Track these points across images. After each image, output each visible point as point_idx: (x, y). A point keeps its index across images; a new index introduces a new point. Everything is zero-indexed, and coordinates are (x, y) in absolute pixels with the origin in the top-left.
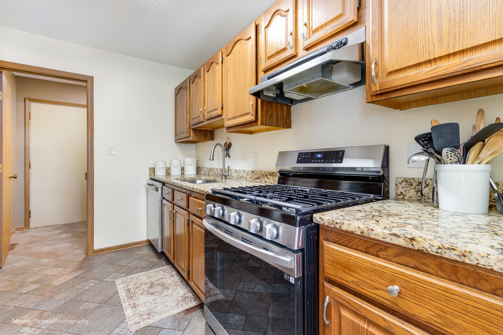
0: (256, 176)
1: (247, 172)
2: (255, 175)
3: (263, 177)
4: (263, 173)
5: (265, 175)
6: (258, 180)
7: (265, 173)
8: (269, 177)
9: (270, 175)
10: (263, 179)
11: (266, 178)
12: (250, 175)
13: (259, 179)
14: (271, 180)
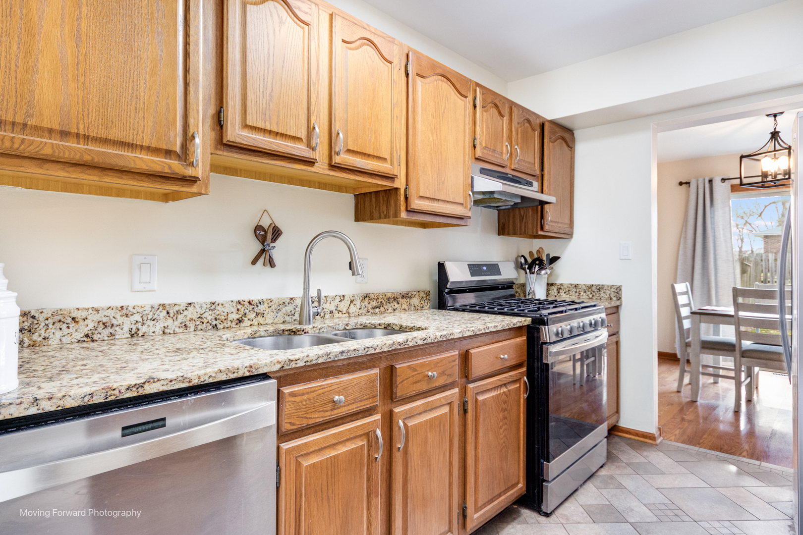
0: (374, 304)
1: (352, 298)
2: (371, 302)
3: (389, 303)
4: (389, 295)
5: (394, 297)
6: (378, 309)
7: (393, 296)
8: (400, 300)
9: (403, 297)
10: (390, 305)
11: (395, 303)
12: (358, 303)
13: (382, 308)
14: (403, 305)
